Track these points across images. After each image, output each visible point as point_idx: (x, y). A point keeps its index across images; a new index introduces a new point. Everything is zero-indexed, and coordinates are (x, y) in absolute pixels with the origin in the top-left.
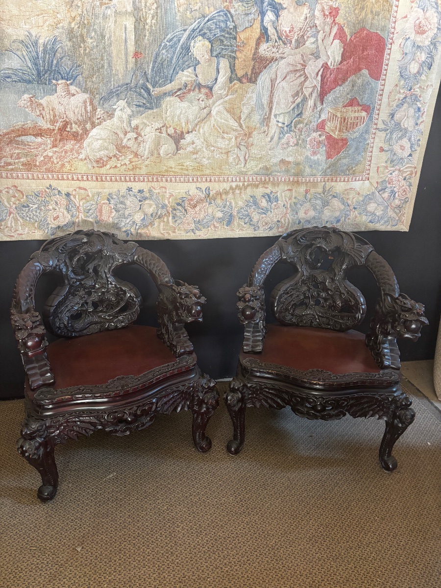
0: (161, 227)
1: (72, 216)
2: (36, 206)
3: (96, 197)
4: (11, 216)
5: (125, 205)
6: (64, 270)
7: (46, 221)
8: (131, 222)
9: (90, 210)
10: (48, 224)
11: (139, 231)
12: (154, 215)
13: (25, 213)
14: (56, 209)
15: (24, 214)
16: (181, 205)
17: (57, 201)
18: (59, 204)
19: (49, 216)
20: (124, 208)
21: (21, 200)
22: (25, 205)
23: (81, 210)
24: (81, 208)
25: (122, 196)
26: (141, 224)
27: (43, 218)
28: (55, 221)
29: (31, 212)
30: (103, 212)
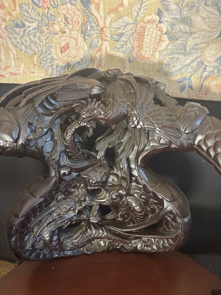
1: (90, 47)
2: (34, 25)
3: (136, 8)
5: (191, 25)
6: (48, 148)
7: (50, 54)
8: (195, 64)
9: (121, 35)
10: (52, 58)
11: (206, 83)
13: (19, 37)
14: (65, 32)
17: (68, 16)
18: (70, 22)
19: (54, 45)
20: (186, 33)
21: (13, 13)
22: (19, 22)
23: (107, 34)
24: (107, 32)
25: (187, 6)
26: (215, 67)
27: (45, 48)
28: (63, 55)
29: (28, 36)
30: (145, 40)
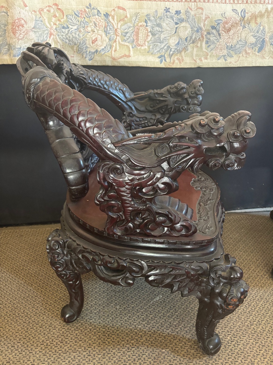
0: (195, 53)
1: (110, 40)
2: (75, 27)
3: (134, 18)
4: (51, 38)
5: (161, 28)
7: (85, 44)
8: (166, 47)
9: (127, 33)
10: (87, 47)
11: (173, 57)
12: (189, 39)
13: (64, 35)
14: (94, 32)
15: (64, 37)
16: (215, 28)
17: (96, 22)
18: (98, 26)
19: (88, 39)
20: (160, 31)
21: (61, 20)
22: (65, 26)
23: (119, 33)
24: (119, 31)
25: (159, 18)
26: (175, 49)
27: (82, 41)
28: (94, 45)
29: (71, 34)
30: (140, 35)
